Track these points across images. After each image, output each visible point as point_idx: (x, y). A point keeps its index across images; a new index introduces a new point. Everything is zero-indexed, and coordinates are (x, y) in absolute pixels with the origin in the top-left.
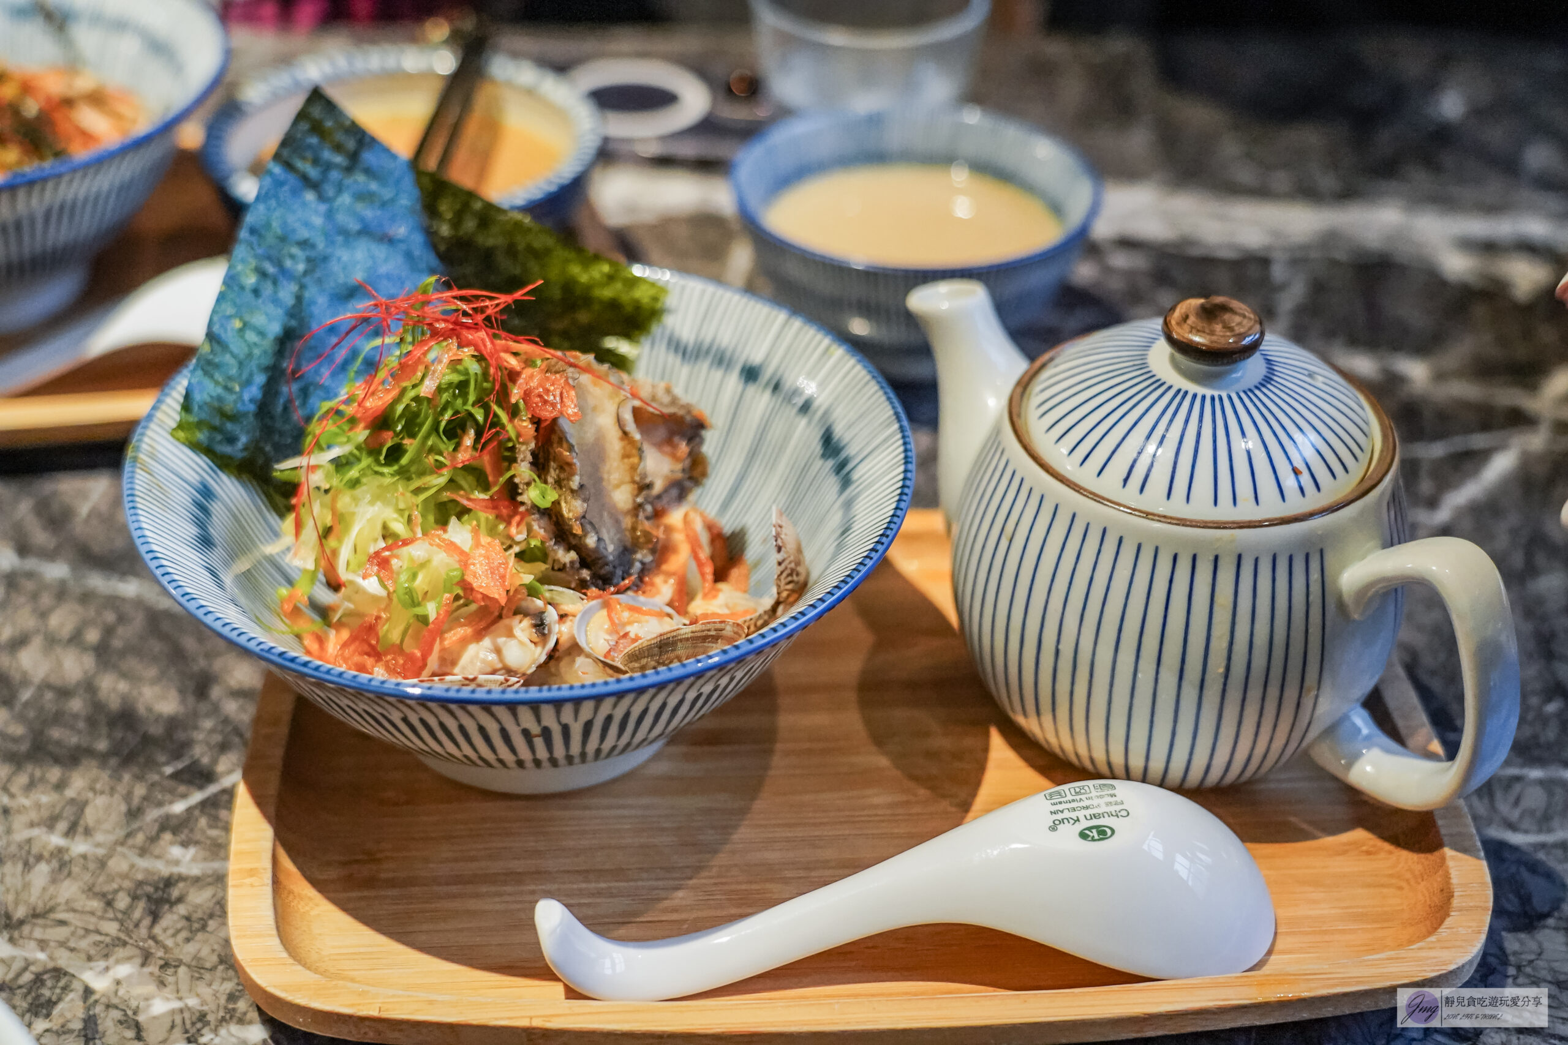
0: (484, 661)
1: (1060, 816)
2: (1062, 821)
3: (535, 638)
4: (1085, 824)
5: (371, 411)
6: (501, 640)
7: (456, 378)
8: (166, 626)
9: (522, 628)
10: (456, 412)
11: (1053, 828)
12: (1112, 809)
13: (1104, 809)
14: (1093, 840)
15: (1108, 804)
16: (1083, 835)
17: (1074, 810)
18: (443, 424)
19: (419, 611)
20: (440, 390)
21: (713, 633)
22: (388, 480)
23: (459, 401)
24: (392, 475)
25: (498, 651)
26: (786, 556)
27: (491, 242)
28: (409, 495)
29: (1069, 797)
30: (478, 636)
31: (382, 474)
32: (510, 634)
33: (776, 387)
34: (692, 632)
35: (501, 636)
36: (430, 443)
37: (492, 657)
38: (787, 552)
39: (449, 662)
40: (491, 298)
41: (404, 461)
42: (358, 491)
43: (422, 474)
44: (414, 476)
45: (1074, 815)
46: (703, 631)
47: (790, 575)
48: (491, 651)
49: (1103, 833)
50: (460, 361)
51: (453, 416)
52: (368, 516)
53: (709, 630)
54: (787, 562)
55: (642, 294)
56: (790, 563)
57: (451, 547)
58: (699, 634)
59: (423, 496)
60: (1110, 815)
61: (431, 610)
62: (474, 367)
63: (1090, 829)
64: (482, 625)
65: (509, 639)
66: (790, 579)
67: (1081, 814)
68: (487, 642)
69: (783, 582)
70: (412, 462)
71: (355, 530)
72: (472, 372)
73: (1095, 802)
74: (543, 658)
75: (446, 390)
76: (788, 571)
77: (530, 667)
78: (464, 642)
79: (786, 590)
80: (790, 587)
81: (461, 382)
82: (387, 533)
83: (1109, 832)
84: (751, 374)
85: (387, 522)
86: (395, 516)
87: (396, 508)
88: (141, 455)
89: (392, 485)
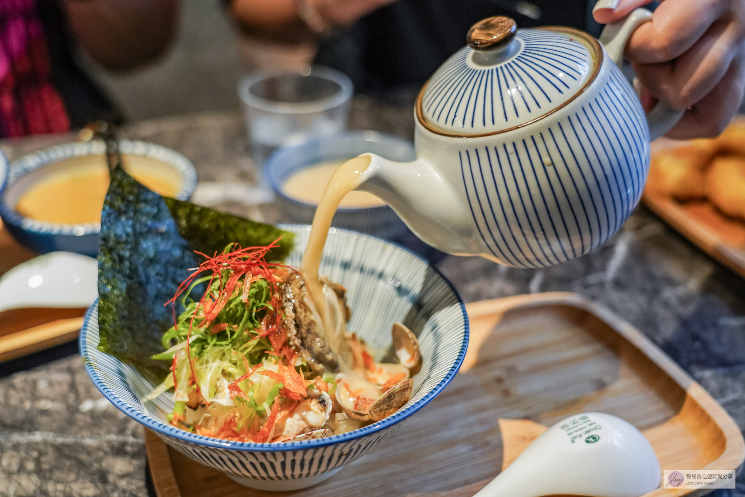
0: (298, 426)
1: (573, 435)
2: (575, 438)
3: (321, 408)
4: (585, 436)
5: (213, 316)
6: (304, 413)
7: (254, 291)
8: (66, 452)
9: (314, 404)
10: (257, 308)
11: (573, 441)
12: (593, 426)
13: (589, 428)
14: (592, 442)
15: (590, 425)
16: (588, 442)
17: (576, 431)
18: (253, 314)
19: (260, 408)
20: (249, 298)
21: (406, 386)
22: (225, 348)
23: (258, 301)
24: (227, 345)
25: (304, 419)
27: (207, 226)
28: (239, 352)
29: (571, 426)
30: (291, 414)
31: (222, 345)
32: (308, 409)
33: (362, 270)
34: (400, 388)
35: (303, 412)
36: (247, 325)
37: (302, 423)
39: (280, 430)
40: (260, 249)
41: (235, 336)
42: (205, 357)
45: (578, 433)
46: (403, 386)
48: (300, 420)
49: (595, 439)
50: (255, 282)
51: (257, 310)
52: (213, 368)
53: (405, 385)
55: (283, 238)
57: (269, 373)
58: (402, 388)
59: (246, 352)
60: (593, 429)
61: (265, 406)
62: (264, 284)
63: (589, 438)
64: (291, 409)
65: (309, 412)
67: (581, 432)
68: (296, 416)
70: (238, 336)
71: (208, 377)
72: (264, 286)
73: (584, 425)
74: (328, 417)
75: (251, 297)
77: (322, 422)
78: (284, 419)
81: (257, 293)
82: (225, 374)
83: (597, 438)
84: (346, 266)
85: (225, 369)
86: (230, 365)
87: (231, 361)
88: (92, 362)
89: (228, 350)
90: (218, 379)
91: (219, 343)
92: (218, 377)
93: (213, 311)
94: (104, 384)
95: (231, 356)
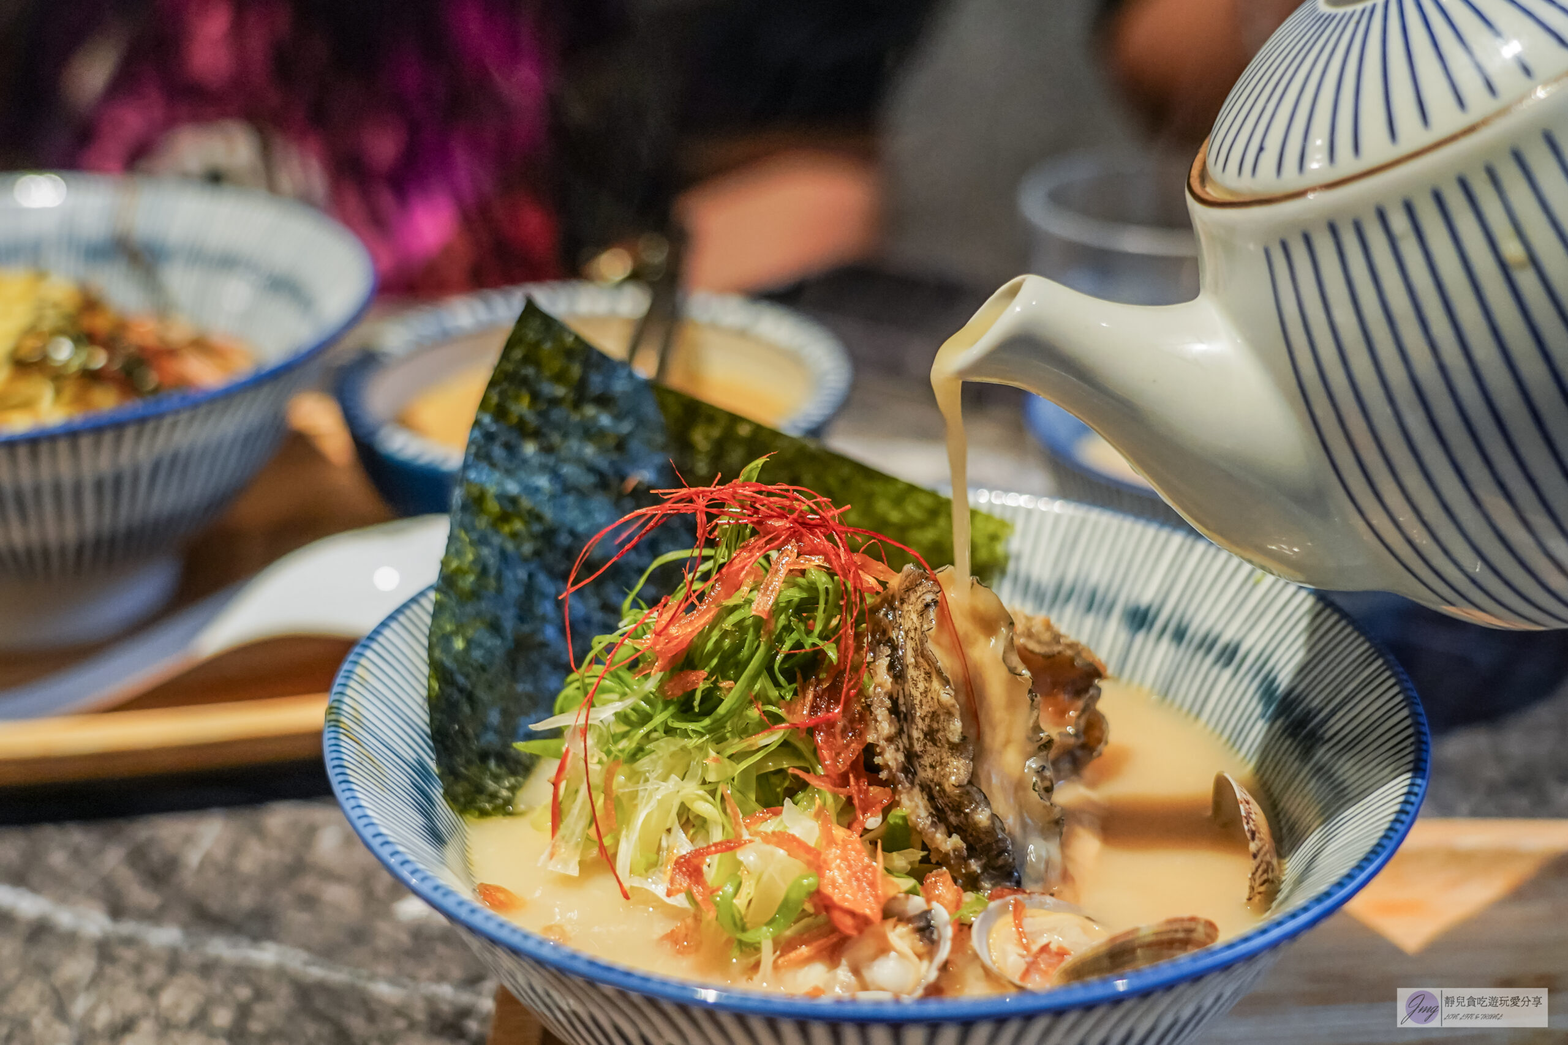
3: (919, 947)
5: (675, 642)
6: (866, 963)
7: (796, 595)
9: (900, 935)
10: (796, 646)
18: (779, 658)
20: (776, 610)
22: (694, 742)
23: (800, 625)
24: (700, 734)
26: (1260, 845)
28: (726, 760)
31: (685, 734)
32: (884, 945)
36: (757, 687)
38: (1261, 839)
41: (722, 710)
42: (643, 763)
43: (744, 732)
44: (728, 735)
47: (1265, 871)
50: (800, 573)
51: (792, 648)
52: (658, 796)
54: (1262, 853)
56: (1265, 854)
57: (787, 840)
59: (744, 765)
62: (824, 582)
65: (881, 958)
66: (1265, 877)
69: (1258, 882)
70: (731, 713)
71: (640, 818)
72: (821, 587)
75: (784, 610)
76: (1264, 866)
79: (1260, 893)
80: (1262, 889)
82: (689, 820)
84: (1138, 619)
85: (688, 805)
86: (701, 792)
87: (704, 782)
88: (343, 719)
89: (700, 748)
90: (669, 830)
91: (677, 725)
92: (668, 826)
93: (673, 630)
94: (348, 771)
95: (705, 768)
